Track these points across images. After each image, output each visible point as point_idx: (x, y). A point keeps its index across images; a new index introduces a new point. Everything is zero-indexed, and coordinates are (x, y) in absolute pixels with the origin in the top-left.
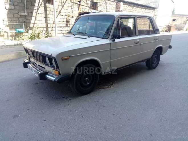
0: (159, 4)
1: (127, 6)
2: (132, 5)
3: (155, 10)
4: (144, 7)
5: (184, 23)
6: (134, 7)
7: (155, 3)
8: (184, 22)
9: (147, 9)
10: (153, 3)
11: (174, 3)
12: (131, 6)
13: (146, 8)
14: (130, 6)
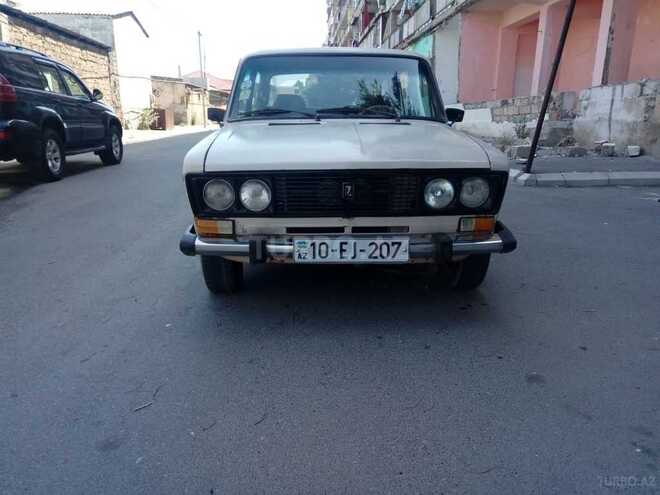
0: (113, 37)
1: (24, 30)
2: (39, 29)
3: (108, 56)
4: (75, 42)
5: (182, 102)
6: (48, 39)
7: (96, 29)
8: (182, 98)
9: (86, 49)
10: (92, 29)
11: (147, 36)
12: (36, 33)
13: (82, 44)
14: (31, 31)
